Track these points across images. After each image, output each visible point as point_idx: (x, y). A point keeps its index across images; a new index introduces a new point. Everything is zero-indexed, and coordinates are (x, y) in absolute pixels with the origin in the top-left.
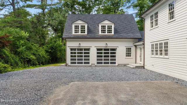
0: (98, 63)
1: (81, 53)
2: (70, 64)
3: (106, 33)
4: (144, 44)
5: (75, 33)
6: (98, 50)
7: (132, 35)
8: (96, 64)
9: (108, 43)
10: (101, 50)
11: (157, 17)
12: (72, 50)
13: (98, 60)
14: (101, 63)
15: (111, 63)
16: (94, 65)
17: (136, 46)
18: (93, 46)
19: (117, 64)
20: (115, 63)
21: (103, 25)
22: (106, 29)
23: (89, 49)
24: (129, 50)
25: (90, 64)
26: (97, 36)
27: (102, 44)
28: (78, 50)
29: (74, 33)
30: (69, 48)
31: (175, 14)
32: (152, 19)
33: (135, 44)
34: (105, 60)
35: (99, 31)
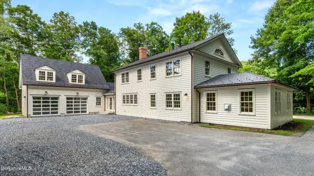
0: (68, 112)
1: (48, 102)
2: (32, 115)
3: (77, 83)
4: (115, 95)
5: (40, 79)
6: (68, 99)
7: (102, 87)
8: (66, 114)
9: (80, 93)
10: (71, 99)
11: (128, 76)
12: (34, 98)
13: (67, 109)
14: (72, 112)
15: (82, 112)
16: (63, 115)
17: (105, 96)
18: (63, 96)
19: (87, 113)
20: (85, 112)
21: (73, 74)
22: (77, 79)
23: (57, 98)
24: (98, 99)
25: (59, 114)
26: (68, 85)
27: (72, 93)
28: (43, 98)
29: (38, 79)
30: (31, 96)
31: (142, 77)
32: (123, 77)
33: (104, 94)
34: (75, 109)
35: (68, 80)
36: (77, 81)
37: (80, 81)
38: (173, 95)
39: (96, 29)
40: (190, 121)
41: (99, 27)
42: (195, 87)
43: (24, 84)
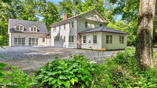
0: (29, 45)
1: (20, 40)
2: (13, 46)
3: (33, 31)
4: (51, 37)
5: (17, 30)
6: (29, 39)
8: (28, 46)
10: (31, 39)
12: (15, 38)
13: (29, 43)
14: (31, 45)
18: (27, 37)
20: (37, 45)
21: (32, 27)
23: (25, 38)
24: (44, 39)
25: (25, 46)
26: (29, 32)
28: (18, 38)
30: (13, 37)
31: (61, 29)
33: (46, 37)
34: (33, 43)
35: (29, 30)
36: (33, 30)
37: (35, 30)
38: (71, 37)
39: (46, 3)
40: (76, 48)
41: (47, 2)
42: (79, 33)
43: (10, 32)
